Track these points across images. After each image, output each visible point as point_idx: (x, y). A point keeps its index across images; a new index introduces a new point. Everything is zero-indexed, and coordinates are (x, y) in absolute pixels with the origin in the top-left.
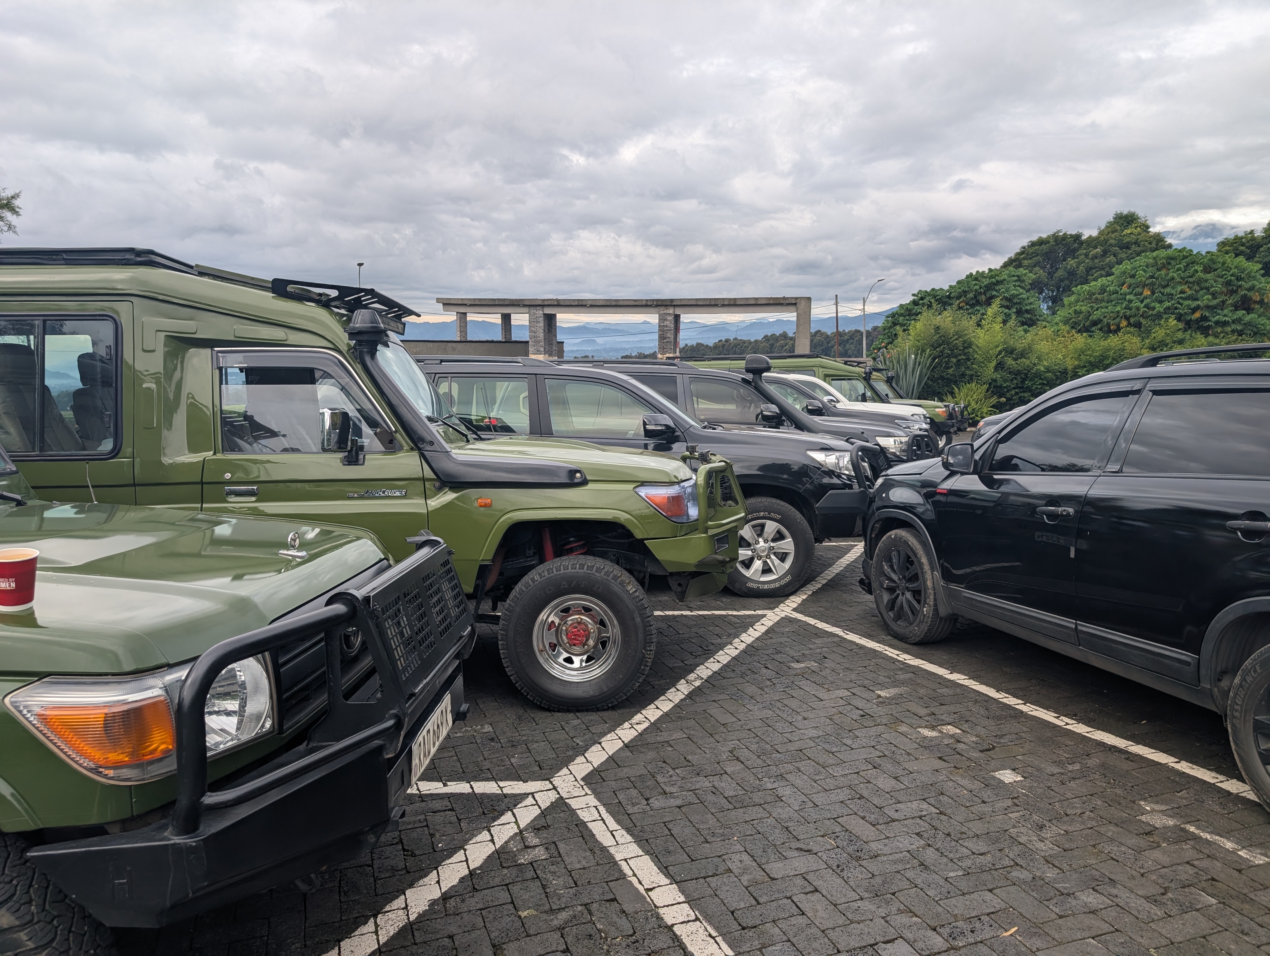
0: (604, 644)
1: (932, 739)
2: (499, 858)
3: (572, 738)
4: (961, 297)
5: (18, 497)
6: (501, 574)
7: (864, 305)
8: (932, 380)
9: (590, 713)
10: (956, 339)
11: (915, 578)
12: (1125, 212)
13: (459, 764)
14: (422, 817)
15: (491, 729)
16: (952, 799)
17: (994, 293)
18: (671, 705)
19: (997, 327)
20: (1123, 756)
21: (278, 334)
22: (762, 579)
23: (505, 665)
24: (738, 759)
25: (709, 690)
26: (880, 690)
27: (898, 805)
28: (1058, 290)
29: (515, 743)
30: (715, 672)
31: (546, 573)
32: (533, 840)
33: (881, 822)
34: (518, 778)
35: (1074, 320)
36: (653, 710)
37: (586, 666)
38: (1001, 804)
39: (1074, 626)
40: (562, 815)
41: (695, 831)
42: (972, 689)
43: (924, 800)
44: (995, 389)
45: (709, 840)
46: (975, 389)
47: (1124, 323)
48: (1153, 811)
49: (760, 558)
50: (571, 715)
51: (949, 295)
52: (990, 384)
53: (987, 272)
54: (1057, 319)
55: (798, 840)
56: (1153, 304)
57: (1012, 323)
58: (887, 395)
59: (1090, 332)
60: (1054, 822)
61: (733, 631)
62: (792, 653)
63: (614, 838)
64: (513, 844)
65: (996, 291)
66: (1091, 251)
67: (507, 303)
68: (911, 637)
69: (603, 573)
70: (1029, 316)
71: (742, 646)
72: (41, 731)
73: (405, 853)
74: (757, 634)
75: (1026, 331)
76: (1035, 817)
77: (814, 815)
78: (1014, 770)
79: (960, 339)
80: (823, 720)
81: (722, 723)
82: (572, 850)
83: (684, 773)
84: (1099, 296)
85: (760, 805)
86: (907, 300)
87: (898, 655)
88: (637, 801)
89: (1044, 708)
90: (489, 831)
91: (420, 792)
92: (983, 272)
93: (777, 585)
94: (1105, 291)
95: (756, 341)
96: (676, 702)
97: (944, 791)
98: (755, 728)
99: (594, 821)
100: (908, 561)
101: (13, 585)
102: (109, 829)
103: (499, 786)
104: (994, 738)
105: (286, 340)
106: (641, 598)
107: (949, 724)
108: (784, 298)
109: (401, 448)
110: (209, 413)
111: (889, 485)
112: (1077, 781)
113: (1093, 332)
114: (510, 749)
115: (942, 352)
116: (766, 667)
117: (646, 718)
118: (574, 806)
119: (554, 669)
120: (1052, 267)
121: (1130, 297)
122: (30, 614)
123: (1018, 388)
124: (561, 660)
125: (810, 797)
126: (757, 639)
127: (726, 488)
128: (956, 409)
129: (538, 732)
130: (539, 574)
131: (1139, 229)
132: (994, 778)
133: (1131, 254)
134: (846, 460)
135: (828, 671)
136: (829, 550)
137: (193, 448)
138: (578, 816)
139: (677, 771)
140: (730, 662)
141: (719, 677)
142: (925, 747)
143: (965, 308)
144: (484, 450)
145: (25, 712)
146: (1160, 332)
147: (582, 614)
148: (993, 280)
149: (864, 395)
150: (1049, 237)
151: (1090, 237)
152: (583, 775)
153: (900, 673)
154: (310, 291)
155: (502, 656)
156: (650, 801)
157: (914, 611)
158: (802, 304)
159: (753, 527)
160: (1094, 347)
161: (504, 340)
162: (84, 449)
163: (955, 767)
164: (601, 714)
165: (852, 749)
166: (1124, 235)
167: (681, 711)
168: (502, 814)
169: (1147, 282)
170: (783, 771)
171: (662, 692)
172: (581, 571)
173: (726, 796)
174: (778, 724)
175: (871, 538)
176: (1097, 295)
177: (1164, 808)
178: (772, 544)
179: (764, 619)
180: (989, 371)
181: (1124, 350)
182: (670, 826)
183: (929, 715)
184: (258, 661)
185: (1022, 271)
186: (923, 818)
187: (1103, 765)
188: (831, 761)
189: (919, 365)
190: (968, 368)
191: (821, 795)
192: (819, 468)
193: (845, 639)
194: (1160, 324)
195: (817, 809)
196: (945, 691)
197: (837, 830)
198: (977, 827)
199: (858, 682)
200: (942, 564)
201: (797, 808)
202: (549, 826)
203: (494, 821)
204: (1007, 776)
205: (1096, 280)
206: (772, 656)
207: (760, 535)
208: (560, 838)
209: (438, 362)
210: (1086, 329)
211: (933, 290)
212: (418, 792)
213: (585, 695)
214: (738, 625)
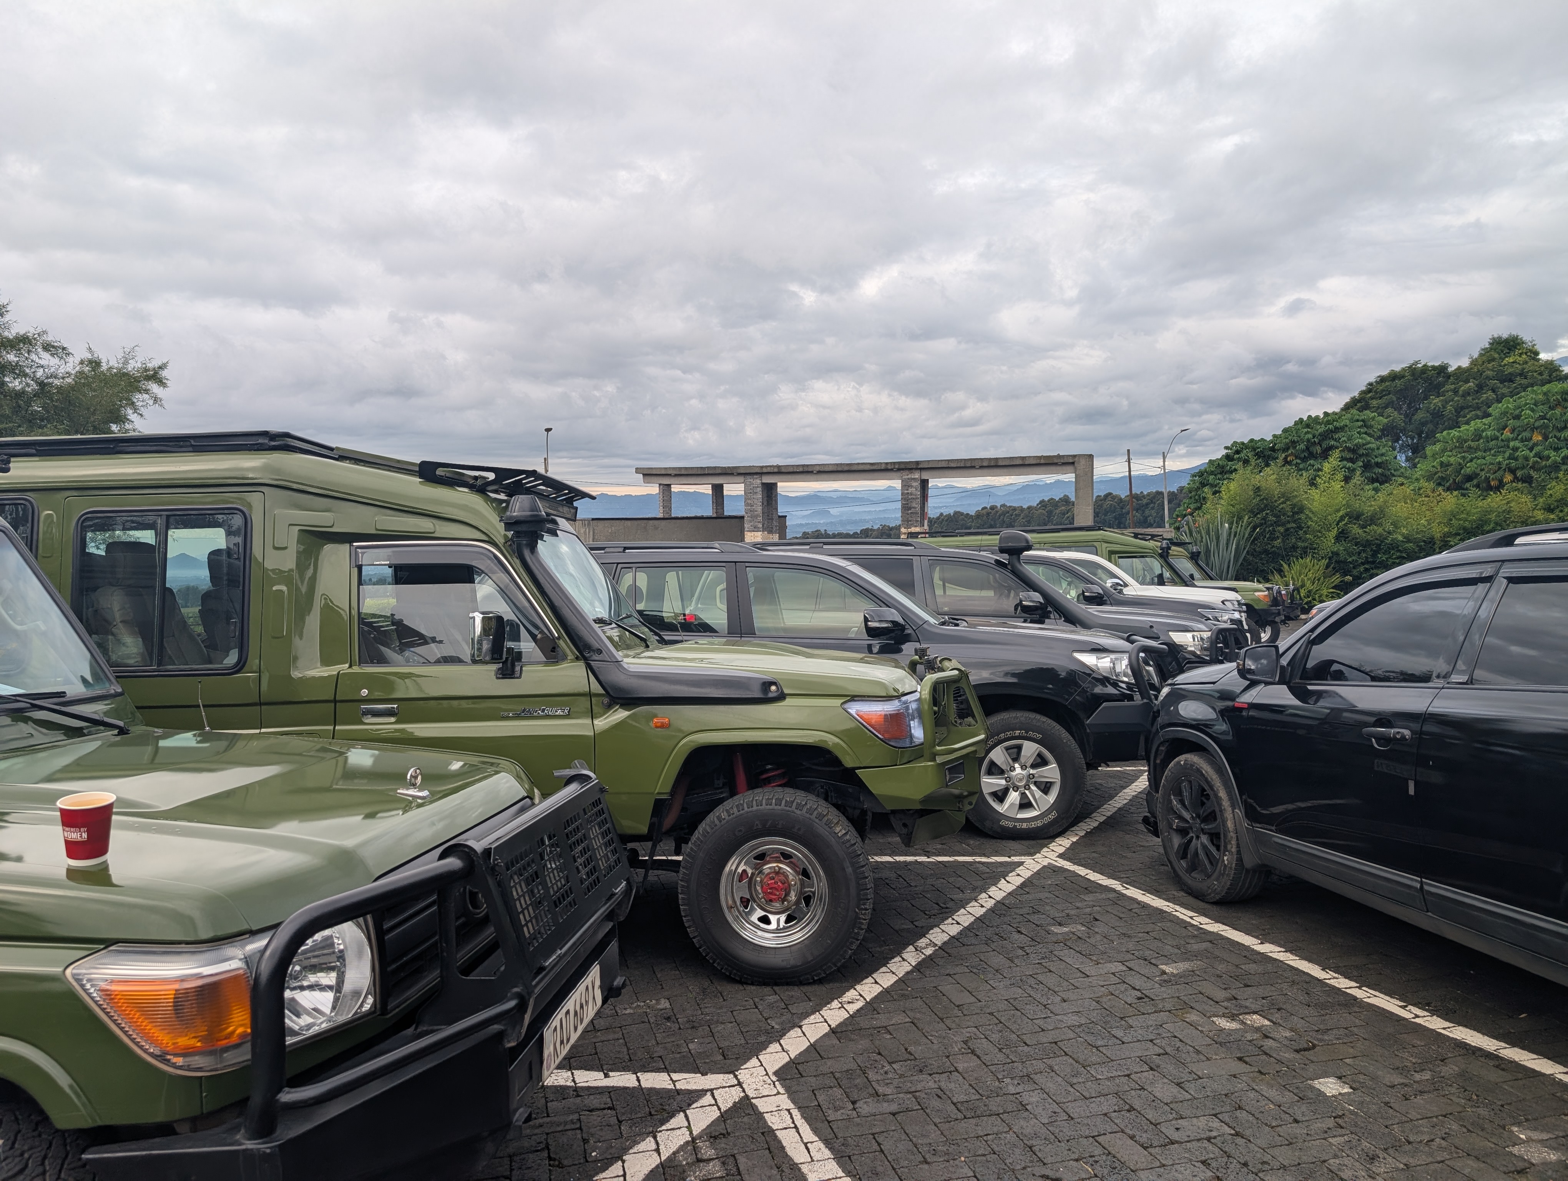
0: (808, 900)
1: (1230, 1032)
2: (664, 1174)
3: (766, 1020)
4: (1288, 449)
5: (121, 723)
6: (684, 809)
7: (1164, 462)
8: (1252, 555)
9: (790, 988)
10: (1283, 503)
11: (1211, 817)
12: (1505, 336)
13: (625, 1050)
14: (575, 1117)
15: (667, 1005)
16: (1253, 1115)
17: (1332, 443)
18: (894, 979)
19: (1337, 486)
20: (1491, 1063)
21: (424, 525)
22: (1020, 816)
23: (686, 925)
24: (973, 1052)
25: (943, 960)
26: (1166, 964)
27: (1180, 1121)
28: (1420, 436)
29: (695, 1024)
30: (953, 937)
31: (735, 809)
32: (706, 1151)
33: (1155, 1143)
34: (696, 1070)
35: (1440, 474)
36: (870, 985)
37: (784, 928)
38: (1319, 1125)
39: (1418, 886)
40: (746, 1119)
41: (911, 1146)
42: (1288, 965)
43: (1215, 1115)
44: (1337, 564)
45: (929, 1160)
46: (1310, 565)
47: (1508, 478)
48: (1529, 1140)
49: (1016, 788)
50: (767, 990)
51: (1273, 447)
52: (1330, 558)
53: (1322, 416)
54: (1418, 473)
55: (1044, 1164)
56: (1546, 452)
57: (1357, 479)
58: (1192, 576)
59: (1464, 489)
60: (1391, 1151)
61: (979, 883)
62: (1054, 913)
63: (809, 1152)
64: (682, 1156)
65: (1335, 440)
66: (1461, 386)
67: (719, 471)
68: (1210, 894)
69: (805, 810)
70: (1380, 470)
71: (990, 904)
72: (103, 1010)
73: (552, 1162)
74: (1010, 888)
75: (1376, 490)
76: (1365, 1144)
77: (1067, 1131)
78: (1340, 1078)
79: (1288, 503)
80: (1087, 1002)
81: (957, 1003)
82: (754, 1166)
83: (903, 1069)
84: (1472, 444)
85: (998, 1115)
86: (1219, 453)
87: (1191, 918)
88: (841, 1104)
89: (1386, 994)
90: (655, 1137)
91: (576, 1084)
92: (1317, 417)
93: (1039, 823)
94: (1480, 437)
95: (1029, 508)
96: (900, 976)
97: (1243, 1104)
98: (999, 1011)
99: (786, 1128)
100: (1202, 795)
101: (85, 835)
102: (178, 1128)
103: (671, 1079)
104: (1314, 1034)
105: (433, 533)
106: (853, 842)
107: (1255, 1013)
108: (1059, 456)
109: (564, 658)
110: (346, 617)
111: (1178, 696)
112: (1426, 1096)
113: (1467, 489)
114: (689, 1031)
115: (1264, 519)
116: (1019, 932)
117: (861, 995)
118: (762, 1109)
119: (745, 930)
120: (1409, 407)
121: (1516, 444)
122: (104, 869)
123: (1368, 562)
124: (754, 918)
125: (1064, 1106)
126: (1009, 894)
127: (962, 703)
128: (1283, 592)
129: (724, 1010)
130: (727, 811)
131: (1524, 356)
132: (1312, 1088)
133: (1516, 388)
134: (1123, 665)
135: (1098, 937)
136: (1110, 776)
137: (326, 661)
138: (766, 1122)
139: (894, 1066)
140: (972, 924)
141: (957, 944)
142: (1221, 1044)
143: (1295, 462)
144: (664, 658)
145: (88, 986)
146: (1557, 488)
147: (781, 862)
148: (1331, 426)
149: (1160, 576)
150: (1403, 369)
151: (1459, 368)
152: (776, 1067)
153: (1193, 941)
154: (463, 474)
155: (683, 914)
156: (857, 1105)
157: (1213, 861)
158: (1082, 464)
159: (1007, 749)
160: (1468, 508)
161: (715, 515)
162: (210, 662)
163: (1260, 1072)
164: (805, 989)
165: (1123, 1043)
166: (1505, 365)
167: (905, 987)
168: (672, 1115)
169: (1537, 424)
170: (1030, 1070)
171: (884, 961)
172: (778, 807)
173: (955, 1101)
174: (1028, 1007)
175: (1155, 764)
176: (1470, 442)
177: (1545, 1136)
178: (1032, 771)
179: (1021, 868)
180: (1329, 543)
181: (1509, 512)
182: (880, 1140)
183: (1229, 1000)
184: (359, 926)
185: (1368, 414)
186: (1212, 1140)
187: (1462, 1074)
188: (1094, 1059)
189: (1235, 536)
190: (1300, 538)
191: (1078, 1104)
192: (1089, 675)
193: (1124, 895)
194: (1557, 478)
195: (1072, 1122)
196: (1252, 967)
197: (1096, 1153)
198: (1285, 1156)
199: (1137, 953)
200: (1245, 801)
201: (1046, 1121)
202: (728, 1134)
203: (662, 1124)
204: (1330, 1087)
205: (1467, 423)
206: (1027, 916)
207: (1016, 759)
208: (741, 1150)
209: (621, 550)
210: (1457, 487)
211: (1252, 440)
212: (573, 1084)
213: (784, 964)
214: (986, 875)
